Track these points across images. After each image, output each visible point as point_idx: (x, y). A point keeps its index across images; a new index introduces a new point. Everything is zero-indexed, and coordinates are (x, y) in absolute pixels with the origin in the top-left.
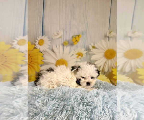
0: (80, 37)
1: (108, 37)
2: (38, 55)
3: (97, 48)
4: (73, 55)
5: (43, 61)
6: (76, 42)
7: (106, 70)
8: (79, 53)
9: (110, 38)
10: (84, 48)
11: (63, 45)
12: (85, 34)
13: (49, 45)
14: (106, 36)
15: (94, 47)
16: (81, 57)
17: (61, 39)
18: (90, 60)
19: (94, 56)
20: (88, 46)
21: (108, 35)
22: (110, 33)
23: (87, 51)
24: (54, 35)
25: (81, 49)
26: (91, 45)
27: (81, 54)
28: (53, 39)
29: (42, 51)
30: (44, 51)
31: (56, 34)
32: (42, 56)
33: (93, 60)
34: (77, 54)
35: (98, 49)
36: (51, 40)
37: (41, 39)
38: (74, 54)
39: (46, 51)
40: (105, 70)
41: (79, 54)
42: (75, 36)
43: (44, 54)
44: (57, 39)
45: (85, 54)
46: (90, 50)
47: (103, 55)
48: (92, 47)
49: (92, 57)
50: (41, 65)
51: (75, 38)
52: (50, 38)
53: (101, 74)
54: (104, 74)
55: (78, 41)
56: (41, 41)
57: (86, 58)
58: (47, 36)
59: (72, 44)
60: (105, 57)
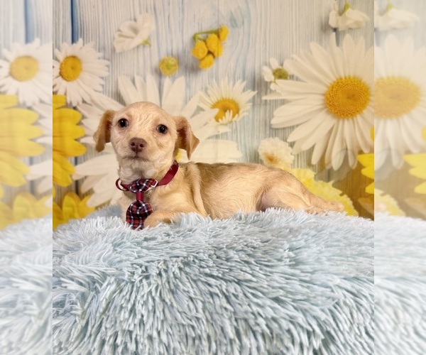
0: (222, 35)
1: (335, 30)
2: (61, 119)
3: (292, 77)
4: (199, 109)
5: (83, 140)
6: (211, 57)
7: (336, 162)
8: (224, 100)
9: (344, 32)
10: (244, 80)
11: (158, 74)
12: (243, 22)
13: (102, 78)
14: (326, 28)
15: (280, 74)
16: (234, 116)
17: (147, 49)
18: (270, 125)
19: (283, 107)
20: (257, 71)
21: (332, 23)
22: (341, 13)
23: (254, 90)
24: (121, 36)
25: (231, 83)
26: (270, 66)
27: (232, 106)
28: (118, 51)
29: (78, 104)
30: (84, 102)
31: (131, 34)
32: (80, 124)
33: (282, 126)
34: (214, 106)
35: (297, 79)
36: (110, 55)
37: (70, 53)
38: (202, 105)
40: (330, 162)
41: (226, 107)
42: (202, 33)
43: (86, 114)
44: (134, 49)
45: (249, 101)
46: (267, 84)
47: (321, 102)
48: (274, 74)
49: (276, 113)
50: (76, 159)
51: (203, 43)
52: (104, 49)
53: (318, 177)
54: (328, 179)
55: (216, 54)
56: (71, 62)
57: (253, 117)
58: (92, 43)
59: (193, 66)
60: (329, 112)
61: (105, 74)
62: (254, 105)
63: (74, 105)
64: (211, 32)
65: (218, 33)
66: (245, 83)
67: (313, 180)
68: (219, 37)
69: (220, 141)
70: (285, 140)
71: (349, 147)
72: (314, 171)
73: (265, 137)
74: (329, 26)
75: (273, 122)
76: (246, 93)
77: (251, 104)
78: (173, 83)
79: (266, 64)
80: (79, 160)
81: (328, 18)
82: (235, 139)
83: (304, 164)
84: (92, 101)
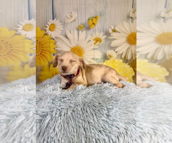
0: (97, 18)
1: (131, 18)
2: (50, 42)
3: (118, 32)
4: (90, 41)
5: (56, 49)
6: (93, 25)
7: (129, 58)
8: (97, 38)
9: (134, 18)
10: (103, 32)
11: (78, 30)
12: (104, 15)
15: (114, 31)
16: (100, 43)
17: (75, 22)
18: (110, 46)
19: (114, 41)
20: (107, 30)
22: (134, 12)
23: (106, 35)
24: (67, 18)
25: (99, 33)
27: (99, 40)
28: (66, 22)
30: (56, 37)
31: (70, 17)
33: (114, 46)
34: (94, 40)
36: (64, 24)
37: (52, 23)
38: (90, 39)
39: (59, 38)
40: (127, 57)
41: (97, 40)
42: (91, 18)
43: (57, 41)
44: (71, 22)
46: (110, 34)
47: (126, 40)
48: (112, 31)
49: (112, 42)
50: (54, 54)
51: (91, 21)
52: (62, 22)
53: (123, 62)
54: (126, 62)
55: (95, 24)
56: (52, 26)
57: (105, 44)
58: (59, 20)
59: (88, 28)
60: (128, 43)
61: (62, 29)
62: (106, 40)
63: (53, 38)
64: (94, 17)
65: (96, 18)
66: (103, 33)
67: (122, 62)
68: (96, 19)
69: (95, 50)
70: (114, 51)
71: (133, 53)
72: (123, 60)
73: (109, 50)
74: (130, 16)
75: (111, 45)
76: (104, 36)
77: (105, 39)
78: (82, 32)
79: (110, 28)
80: (55, 54)
81: (130, 14)
82: (100, 50)
83: (120, 58)
84: (59, 37)
